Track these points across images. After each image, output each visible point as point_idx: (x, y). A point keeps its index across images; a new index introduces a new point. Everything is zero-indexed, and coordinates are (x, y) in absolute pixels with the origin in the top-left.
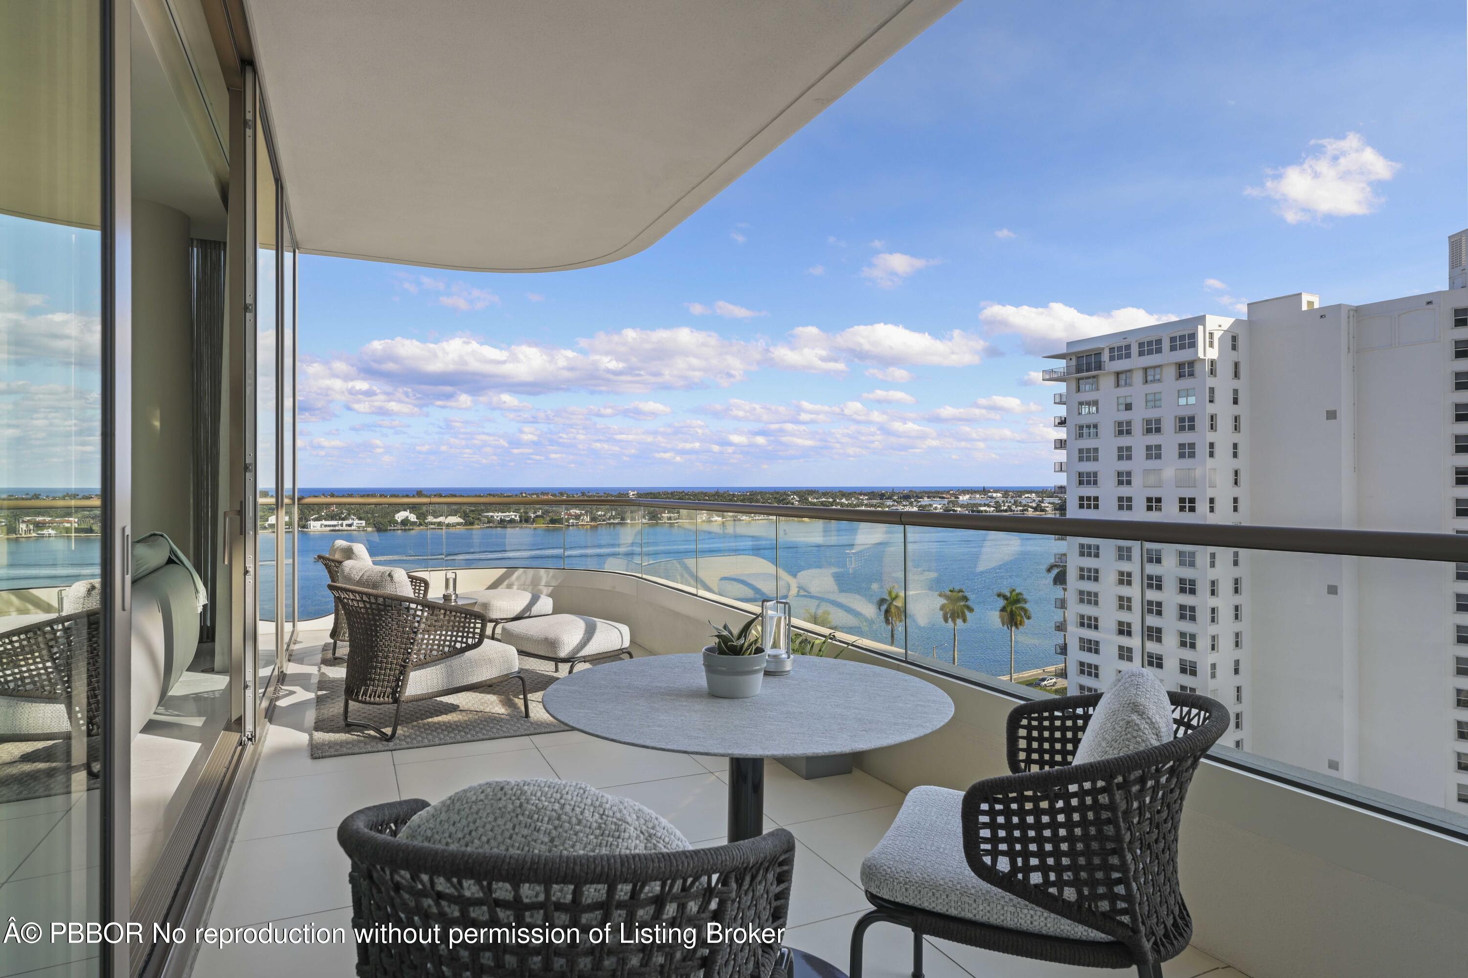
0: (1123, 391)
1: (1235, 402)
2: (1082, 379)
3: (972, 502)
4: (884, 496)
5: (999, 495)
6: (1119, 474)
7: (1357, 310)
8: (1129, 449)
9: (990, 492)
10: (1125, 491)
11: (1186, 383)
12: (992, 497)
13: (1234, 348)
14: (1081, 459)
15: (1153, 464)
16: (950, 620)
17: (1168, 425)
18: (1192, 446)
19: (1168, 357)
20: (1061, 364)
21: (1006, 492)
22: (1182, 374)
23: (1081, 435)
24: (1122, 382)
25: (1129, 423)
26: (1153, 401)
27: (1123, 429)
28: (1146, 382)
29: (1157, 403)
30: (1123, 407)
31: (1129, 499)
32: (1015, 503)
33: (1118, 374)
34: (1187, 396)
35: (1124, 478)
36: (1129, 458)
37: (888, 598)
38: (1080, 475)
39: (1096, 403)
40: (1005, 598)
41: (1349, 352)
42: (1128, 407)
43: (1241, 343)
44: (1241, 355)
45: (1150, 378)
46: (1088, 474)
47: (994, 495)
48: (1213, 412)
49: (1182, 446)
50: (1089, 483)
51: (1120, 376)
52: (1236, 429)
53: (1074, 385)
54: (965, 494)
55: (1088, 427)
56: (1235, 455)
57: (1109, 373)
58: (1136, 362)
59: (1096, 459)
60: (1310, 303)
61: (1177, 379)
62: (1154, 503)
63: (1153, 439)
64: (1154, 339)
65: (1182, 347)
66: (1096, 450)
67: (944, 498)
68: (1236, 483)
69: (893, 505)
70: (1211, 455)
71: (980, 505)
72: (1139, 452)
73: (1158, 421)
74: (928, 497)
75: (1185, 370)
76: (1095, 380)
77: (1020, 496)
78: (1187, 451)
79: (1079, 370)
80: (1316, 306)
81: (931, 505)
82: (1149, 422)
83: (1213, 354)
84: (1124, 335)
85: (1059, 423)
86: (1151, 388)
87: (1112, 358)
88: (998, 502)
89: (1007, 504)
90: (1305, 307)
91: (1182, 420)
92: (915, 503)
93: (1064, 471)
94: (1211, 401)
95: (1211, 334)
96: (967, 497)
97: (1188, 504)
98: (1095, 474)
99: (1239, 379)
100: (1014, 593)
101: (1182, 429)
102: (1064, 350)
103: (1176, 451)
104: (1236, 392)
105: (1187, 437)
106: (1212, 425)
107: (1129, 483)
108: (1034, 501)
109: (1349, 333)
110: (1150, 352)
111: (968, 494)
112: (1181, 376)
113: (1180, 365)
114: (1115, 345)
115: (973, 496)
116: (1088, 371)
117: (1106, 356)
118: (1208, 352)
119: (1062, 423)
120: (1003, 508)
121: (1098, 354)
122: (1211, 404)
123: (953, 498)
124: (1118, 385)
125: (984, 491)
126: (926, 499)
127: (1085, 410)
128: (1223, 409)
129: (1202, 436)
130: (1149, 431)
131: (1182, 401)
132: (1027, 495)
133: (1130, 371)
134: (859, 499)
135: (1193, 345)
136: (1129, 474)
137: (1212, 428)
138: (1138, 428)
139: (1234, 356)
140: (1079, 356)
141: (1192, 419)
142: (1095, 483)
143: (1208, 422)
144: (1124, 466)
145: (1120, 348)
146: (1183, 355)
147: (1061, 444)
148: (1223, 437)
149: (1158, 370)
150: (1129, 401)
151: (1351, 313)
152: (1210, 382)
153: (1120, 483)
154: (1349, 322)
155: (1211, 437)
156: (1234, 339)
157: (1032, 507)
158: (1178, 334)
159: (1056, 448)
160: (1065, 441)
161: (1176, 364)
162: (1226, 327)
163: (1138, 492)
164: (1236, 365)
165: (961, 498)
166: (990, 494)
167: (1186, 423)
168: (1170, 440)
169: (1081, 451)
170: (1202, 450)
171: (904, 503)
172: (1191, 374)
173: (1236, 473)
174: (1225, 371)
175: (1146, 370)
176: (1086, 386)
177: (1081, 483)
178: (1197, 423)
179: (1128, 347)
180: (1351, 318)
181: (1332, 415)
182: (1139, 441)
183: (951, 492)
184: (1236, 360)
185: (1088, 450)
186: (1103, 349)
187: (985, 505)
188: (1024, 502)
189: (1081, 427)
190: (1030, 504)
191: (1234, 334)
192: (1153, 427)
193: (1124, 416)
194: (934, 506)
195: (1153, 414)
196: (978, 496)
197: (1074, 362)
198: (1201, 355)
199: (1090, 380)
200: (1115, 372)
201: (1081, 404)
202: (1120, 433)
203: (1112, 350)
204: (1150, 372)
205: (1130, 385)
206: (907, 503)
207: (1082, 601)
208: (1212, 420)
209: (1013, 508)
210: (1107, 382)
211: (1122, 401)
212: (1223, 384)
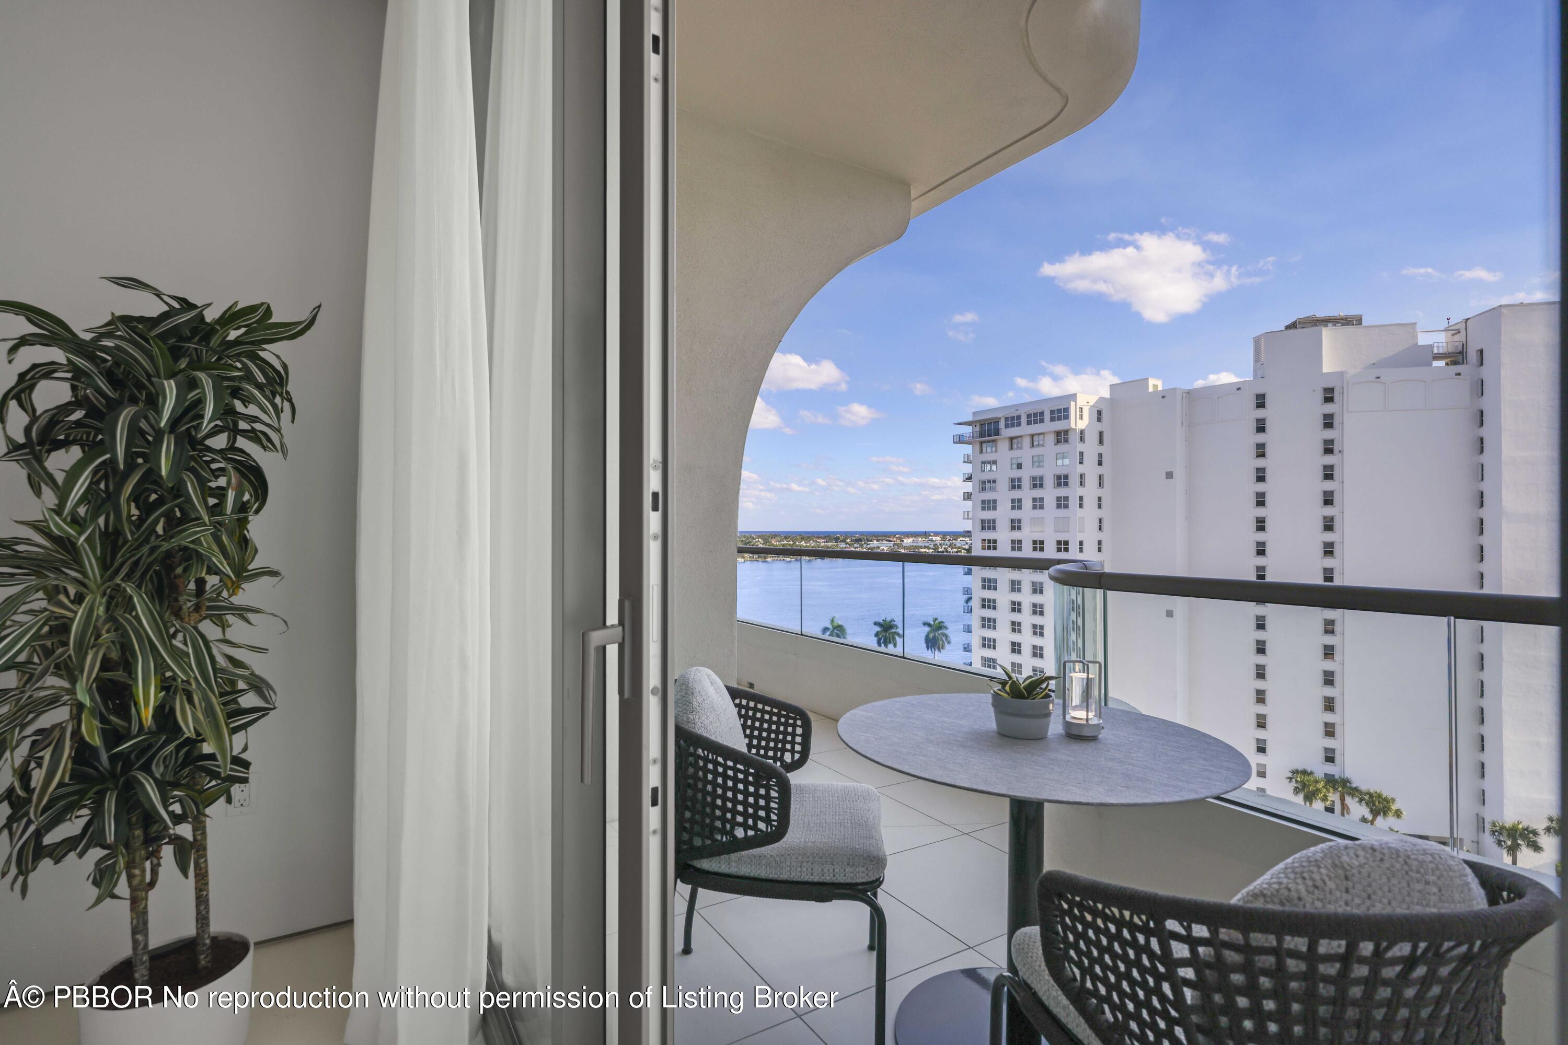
0: (1015, 453)
1: (1100, 463)
2: (985, 442)
3: (914, 544)
4: (839, 539)
5: (938, 538)
6: (1012, 521)
7: (1188, 393)
8: (1020, 500)
9: (930, 536)
10: (1016, 535)
11: (1062, 448)
12: (932, 540)
13: (1099, 420)
14: (983, 509)
15: (1038, 513)
16: (883, 645)
17: (1049, 482)
18: (1066, 498)
19: (1049, 426)
20: (967, 430)
21: (944, 535)
22: (1059, 440)
23: (983, 489)
24: (1015, 446)
25: (1020, 480)
26: (1038, 462)
27: (1015, 484)
28: (1033, 446)
29: (1041, 464)
30: (1015, 466)
31: (1020, 542)
32: (950, 546)
33: (1011, 439)
34: (1063, 458)
35: (1016, 525)
36: (1020, 508)
37: (830, 627)
38: (983, 521)
39: (995, 462)
40: (929, 625)
41: (1182, 425)
42: (1019, 466)
43: (1104, 416)
44: (1104, 426)
45: (1035, 443)
46: (989, 521)
47: (934, 538)
48: (1082, 472)
49: (1059, 499)
50: (989, 528)
51: (1014, 441)
52: (1100, 486)
53: (978, 447)
54: (909, 537)
55: (989, 482)
56: (1100, 506)
57: (1004, 438)
58: (1025, 429)
59: (995, 508)
60: (1155, 386)
61: (1056, 444)
62: (1038, 545)
63: (1038, 493)
64: (1038, 411)
65: (1059, 419)
66: (995, 501)
67: (891, 541)
68: (1100, 529)
69: (846, 547)
70: (1081, 506)
71: (921, 547)
72: (1027, 504)
73: (1041, 478)
74: (877, 540)
75: (1062, 437)
76: (994, 443)
77: (956, 540)
78: (1062, 503)
79: (982, 435)
80: (1160, 388)
81: (878, 547)
82: (1034, 479)
83: (1082, 425)
84: (1016, 407)
85: (966, 479)
86: (1037, 451)
87: (1007, 426)
88: (936, 544)
89: (943, 547)
90: (1151, 390)
91: (1059, 477)
92: (865, 546)
93: (970, 519)
94: (1081, 463)
95: (1081, 409)
96: (911, 540)
97: (1063, 546)
98: (994, 521)
99: (1103, 445)
100: (937, 622)
101: (1059, 485)
102: (970, 419)
103: (1054, 503)
104: (1100, 455)
105: (1062, 492)
106: (1081, 482)
107: (1019, 528)
108: (967, 543)
109: (1182, 411)
110: (1035, 422)
111: (912, 537)
112: (1058, 442)
113: (1058, 433)
114: (1010, 416)
115: (915, 539)
116: (989, 436)
117: (1002, 424)
118: (1079, 422)
119: (969, 478)
120: (940, 550)
121: (996, 422)
122: (1081, 465)
123: (898, 541)
124: (1012, 449)
125: (925, 534)
126: (875, 542)
127: (988, 467)
128: (1090, 469)
129: (1073, 491)
130: (1035, 486)
131: (1060, 462)
132: (961, 539)
133: (1020, 437)
134: (817, 542)
135: (1067, 417)
136: (1019, 521)
137: (1081, 485)
138: (1026, 483)
139: (1099, 427)
140: (982, 423)
141: (1066, 477)
142: (994, 528)
143: (1078, 480)
144: (1016, 514)
145: (1013, 418)
146: (1060, 425)
147: (968, 496)
148: (1090, 492)
149: (1041, 437)
150: (1019, 462)
151: (1185, 395)
152: (1080, 447)
153: (1013, 528)
154: (1182, 402)
155: (1080, 491)
156: (1099, 413)
157: (965, 549)
158: (1056, 408)
159: (964, 499)
160: (971, 494)
161: (1055, 432)
162: (1091, 403)
163: (1027, 535)
164: (1101, 434)
165: (905, 541)
166: (930, 538)
167: (1062, 480)
168: (1050, 494)
169: (983, 502)
170: (1073, 502)
171: (856, 545)
172: (1066, 441)
173: (1100, 520)
174: (1092, 438)
175: (1032, 436)
176: (988, 448)
177: (983, 528)
178: (1070, 481)
179: (1019, 417)
180: (1184, 398)
181: (1169, 475)
182: (1027, 495)
183: (897, 536)
184: (1101, 430)
185: (989, 501)
186: (1000, 418)
187: (925, 547)
188: (958, 545)
189: (983, 482)
190: (963, 546)
191: (1099, 409)
192: (1037, 483)
193: (1016, 474)
194: (881, 548)
195: (1037, 472)
196: (920, 539)
197: (978, 429)
198: (1073, 425)
199: (991, 444)
200: (1009, 438)
201: (983, 463)
202: (1013, 487)
203: (1007, 419)
204: (1036, 438)
205: (1021, 448)
206: (858, 546)
207: (983, 626)
208: (1081, 478)
209: (949, 549)
210: (1003, 446)
211: (1014, 461)
212: (1091, 448)
